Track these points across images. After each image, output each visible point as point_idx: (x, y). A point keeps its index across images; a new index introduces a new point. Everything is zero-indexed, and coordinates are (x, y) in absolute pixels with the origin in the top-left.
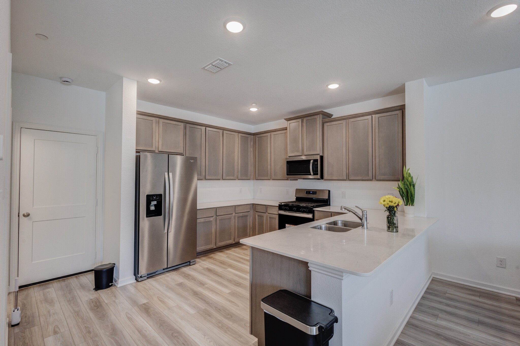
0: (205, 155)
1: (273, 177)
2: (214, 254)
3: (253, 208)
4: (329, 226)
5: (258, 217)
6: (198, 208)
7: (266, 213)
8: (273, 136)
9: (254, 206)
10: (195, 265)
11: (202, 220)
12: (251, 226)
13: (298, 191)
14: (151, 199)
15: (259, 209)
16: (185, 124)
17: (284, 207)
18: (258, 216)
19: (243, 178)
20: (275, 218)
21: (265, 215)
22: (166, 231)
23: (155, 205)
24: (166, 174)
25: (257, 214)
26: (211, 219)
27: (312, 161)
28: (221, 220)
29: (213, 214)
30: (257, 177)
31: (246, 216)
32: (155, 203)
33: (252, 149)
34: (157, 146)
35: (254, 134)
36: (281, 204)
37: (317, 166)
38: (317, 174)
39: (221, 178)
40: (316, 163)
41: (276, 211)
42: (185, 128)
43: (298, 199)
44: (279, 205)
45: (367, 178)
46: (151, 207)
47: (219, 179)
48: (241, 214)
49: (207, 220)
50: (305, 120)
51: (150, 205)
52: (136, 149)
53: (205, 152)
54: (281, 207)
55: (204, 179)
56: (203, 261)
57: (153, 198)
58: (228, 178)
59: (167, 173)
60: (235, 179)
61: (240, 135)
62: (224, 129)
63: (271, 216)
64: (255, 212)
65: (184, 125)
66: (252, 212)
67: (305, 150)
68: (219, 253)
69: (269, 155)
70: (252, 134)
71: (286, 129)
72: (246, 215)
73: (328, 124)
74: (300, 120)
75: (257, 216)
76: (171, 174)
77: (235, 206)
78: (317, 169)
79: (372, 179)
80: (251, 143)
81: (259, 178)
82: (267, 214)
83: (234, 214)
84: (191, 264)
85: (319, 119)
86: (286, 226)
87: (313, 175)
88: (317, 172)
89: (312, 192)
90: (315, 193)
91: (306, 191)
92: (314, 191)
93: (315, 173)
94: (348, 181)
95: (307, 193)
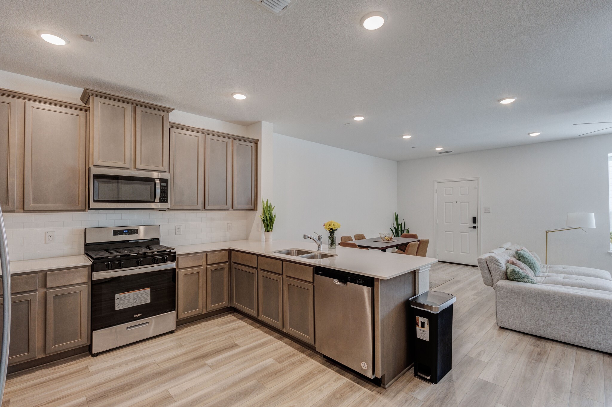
1: (30, 206)
7: (40, 289)
21: (36, 296)
27: (158, 182)
38: (167, 202)
40: (164, 185)
41: (82, 278)
45: (225, 207)
50: (139, 110)
63: (60, 293)
67: (138, 160)
73: (177, 130)
74: (128, 107)
78: (165, 194)
82: (42, 291)
85: (167, 119)
86: (116, 298)
87: (159, 203)
88: (166, 199)
89: (128, 230)
90: (135, 232)
91: (114, 231)
92: (132, 229)
93: (162, 200)
94: (203, 211)
95: (116, 233)
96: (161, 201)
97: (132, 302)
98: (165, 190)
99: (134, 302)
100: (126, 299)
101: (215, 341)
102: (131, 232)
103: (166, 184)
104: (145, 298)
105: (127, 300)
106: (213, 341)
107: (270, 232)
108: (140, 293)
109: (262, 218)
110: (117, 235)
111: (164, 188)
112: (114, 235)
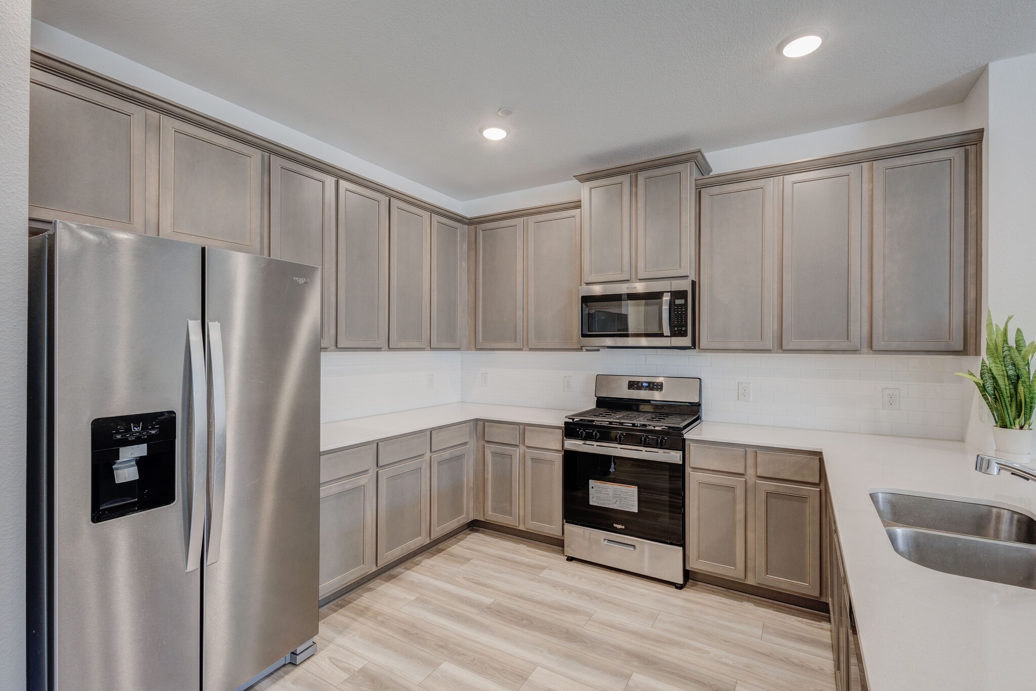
0: (334, 270)
1: (533, 343)
2: (370, 590)
3: (476, 429)
4: (915, 532)
5: (493, 456)
6: (322, 449)
7: (521, 445)
8: (532, 226)
9: (480, 426)
10: (314, 658)
11: (334, 488)
12: (471, 484)
13: (600, 380)
14: (119, 437)
15: (495, 434)
16: (266, 154)
17: (584, 430)
18: (494, 454)
19: (444, 345)
20: (551, 462)
21: (517, 453)
22: (193, 564)
23: (140, 462)
24: (194, 326)
25: (489, 450)
26: (363, 480)
27: (666, 298)
28: (391, 479)
29: (368, 461)
30: (481, 341)
31: (460, 457)
32: (141, 450)
33: (464, 264)
34: (153, 220)
35: (473, 222)
36: (573, 419)
37: (682, 311)
38: (684, 334)
39: (383, 342)
40: (681, 302)
41: (555, 443)
42: (267, 169)
43: (604, 404)
44: (566, 423)
45: (845, 345)
46: (117, 469)
47: (379, 349)
48: (447, 455)
49: (349, 484)
50: (641, 177)
51: (115, 463)
52: (31, 220)
53: (334, 261)
54: (571, 429)
55: (333, 347)
56: (340, 633)
57: (128, 430)
58: (404, 345)
59: (200, 322)
60: (423, 347)
61: (436, 217)
62: (391, 194)
63: (536, 456)
64: (482, 442)
65: (263, 157)
66: (472, 444)
67: (641, 265)
68: (387, 584)
69: (519, 279)
70: (465, 220)
71: (577, 205)
72: (459, 453)
73: (715, 190)
74: (625, 179)
75: (490, 455)
76: (214, 329)
77: (431, 431)
78: (682, 319)
79: (861, 347)
80: (462, 247)
81: (487, 346)
82: (522, 448)
83: (428, 454)
84: (299, 659)
85: (689, 174)
86: (590, 487)
87: (671, 336)
88: (684, 329)
89: (649, 383)
90: (657, 387)
91: (630, 382)
92: (655, 382)
93: (677, 332)
94: (777, 353)
95: (632, 385)
96: (673, 334)
97: (610, 501)
98: (681, 312)
99: (614, 502)
100: (602, 492)
101: (708, 652)
102: (653, 386)
103: (684, 300)
104: (630, 502)
105: (604, 494)
106: (707, 648)
107: (1013, 433)
108: (622, 490)
109: (977, 384)
110: (633, 389)
111: (680, 309)
112: (629, 389)
